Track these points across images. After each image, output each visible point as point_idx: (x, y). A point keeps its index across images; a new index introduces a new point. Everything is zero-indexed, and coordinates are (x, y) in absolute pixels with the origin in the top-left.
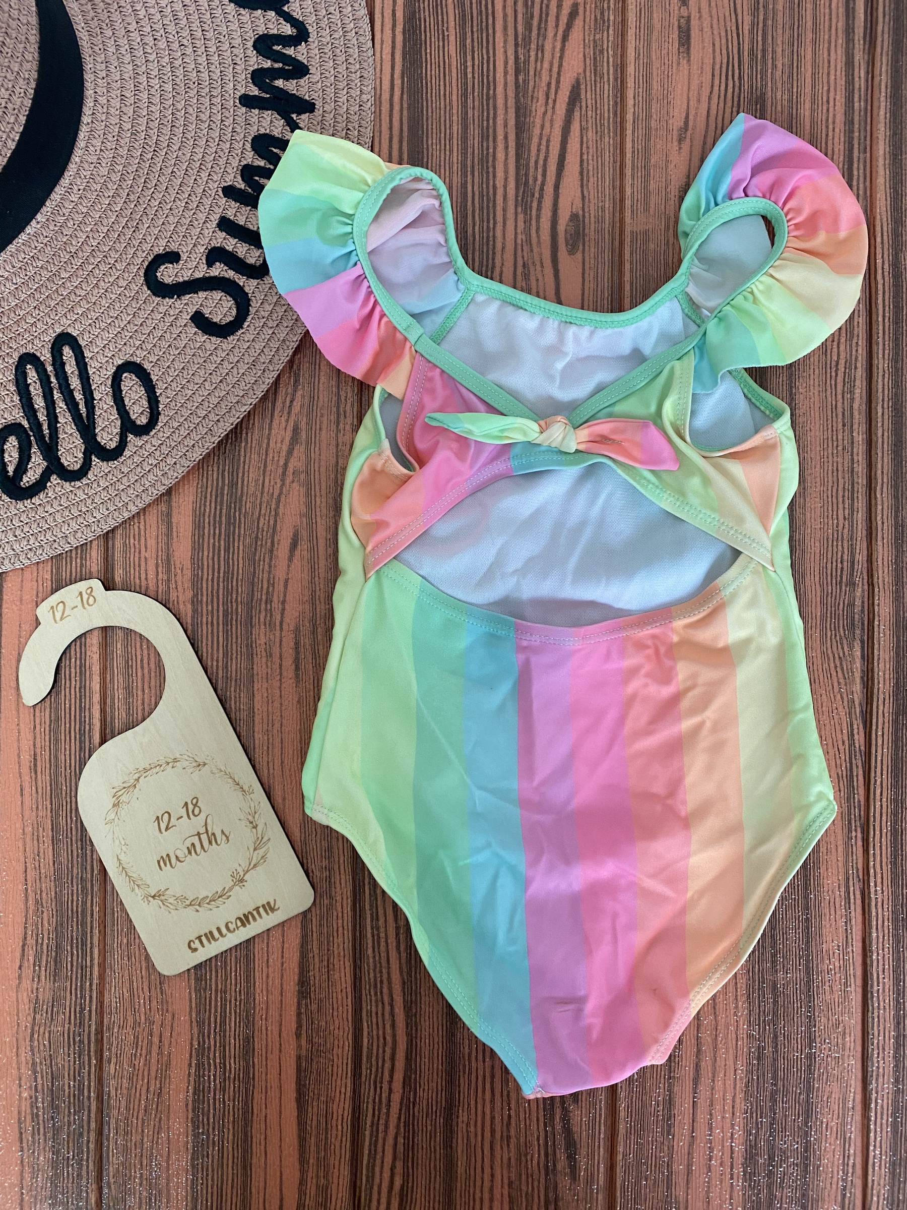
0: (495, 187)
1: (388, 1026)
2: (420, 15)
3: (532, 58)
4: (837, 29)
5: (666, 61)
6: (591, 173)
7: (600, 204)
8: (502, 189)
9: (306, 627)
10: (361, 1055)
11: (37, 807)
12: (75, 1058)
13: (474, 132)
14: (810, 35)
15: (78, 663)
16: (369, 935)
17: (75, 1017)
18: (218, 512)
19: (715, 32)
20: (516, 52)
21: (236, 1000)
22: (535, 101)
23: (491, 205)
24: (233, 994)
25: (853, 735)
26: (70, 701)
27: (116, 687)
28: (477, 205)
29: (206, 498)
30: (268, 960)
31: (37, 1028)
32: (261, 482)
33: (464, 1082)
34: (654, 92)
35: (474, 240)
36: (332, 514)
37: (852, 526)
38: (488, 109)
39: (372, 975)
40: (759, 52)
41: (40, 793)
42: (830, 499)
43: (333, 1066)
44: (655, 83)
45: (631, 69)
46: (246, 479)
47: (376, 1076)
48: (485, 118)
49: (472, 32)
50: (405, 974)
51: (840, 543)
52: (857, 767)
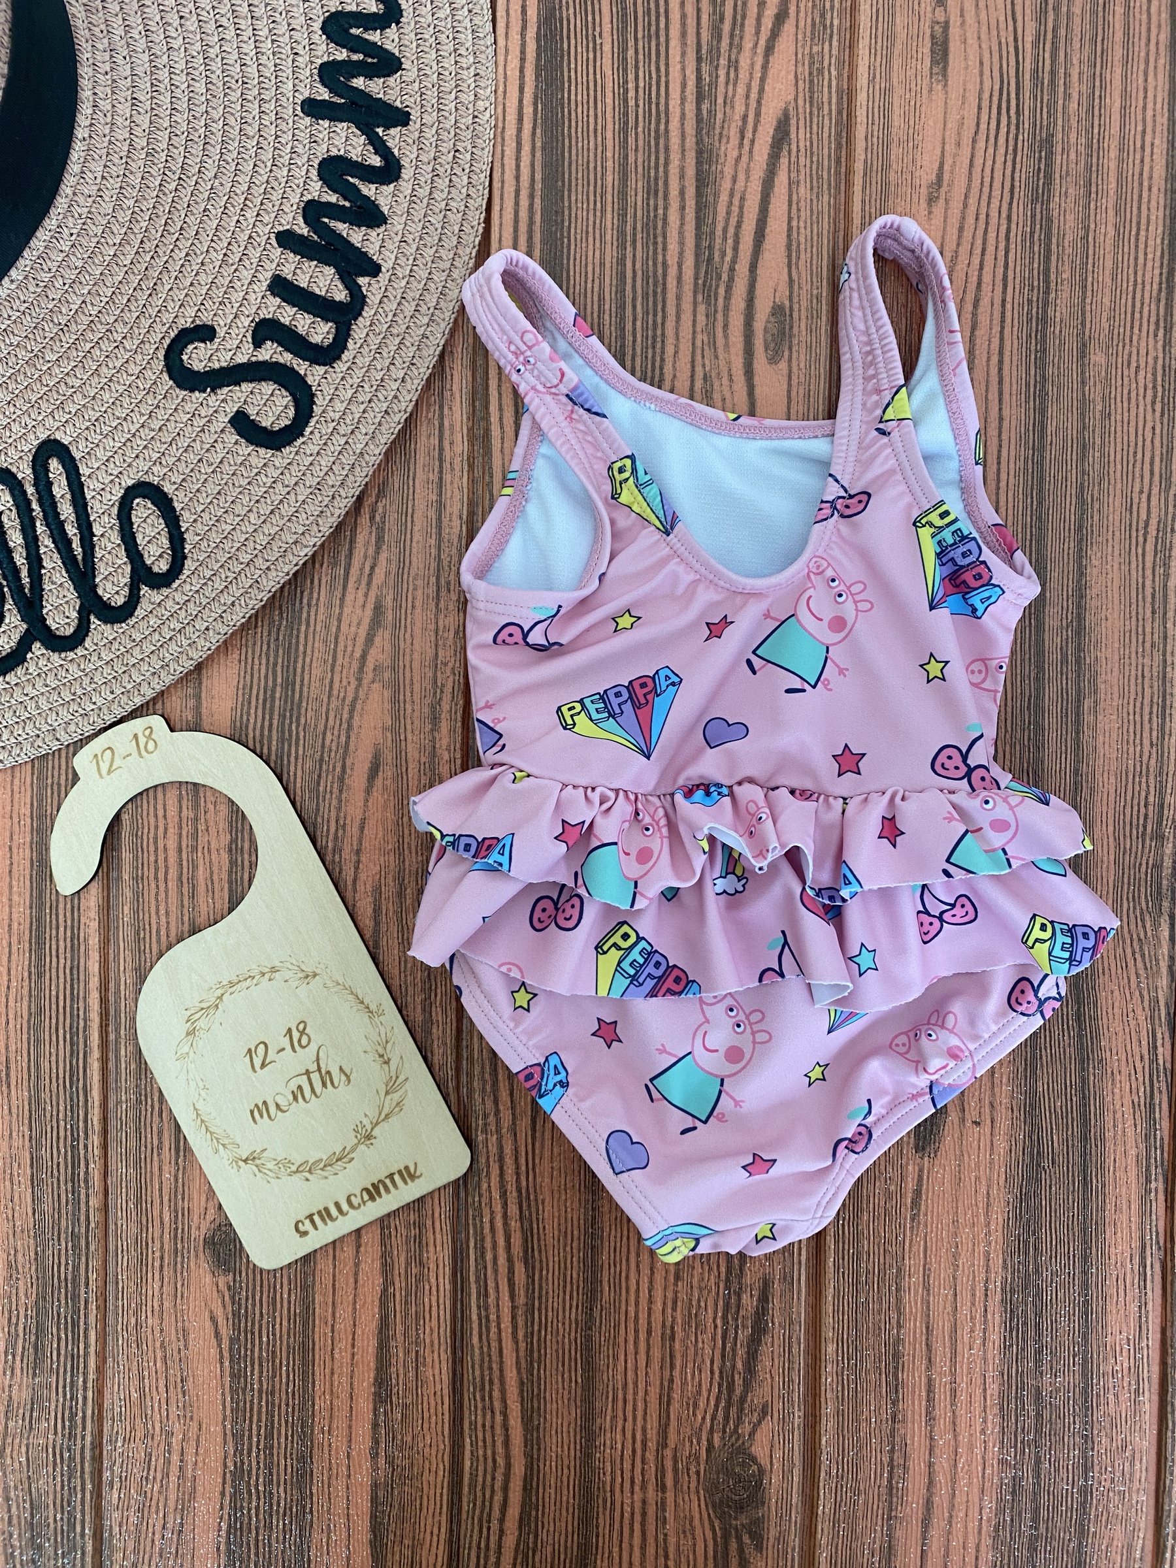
0: (664, 264)
1: (499, 1444)
2: (561, 13)
3: (722, 79)
4: (1157, 43)
5: (913, 86)
6: (802, 247)
7: (815, 292)
8: (676, 267)
9: (390, 889)
10: (460, 1482)
11: (11, 1134)
12: (62, 1481)
13: (637, 184)
14: (1118, 52)
15: (69, 934)
16: (475, 1317)
17: (63, 1427)
18: (267, 723)
19: (983, 46)
20: (699, 70)
21: (287, 1405)
22: (724, 140)
23: (659, 290)
24: (284, 1397)
25: (1155, 1048)
26: (58, 987)
27: (122, 969)
28: (639, 291)
29: (250, 703)
30: (333, 1350)
31: (9, 1440)
32: (328, 681)
33: (603, 1521)
34: (894, 131)
35: (634, 341)
36: (428, 727)
37: (1162, 756)
38: (657, 152)
39: (477, 1373)
40: (1046, 76)
41: (15, 1116)
42: (1131, 717)
43: (421, 1497)
44: (896, 118)
45: (862, 97)
46: (306, 677)
47: (482, 1512)
48: (652, 164)
49: (636, 39)
50: (523, 1371)
51: (1144, 780)
52: (1161, 1092)
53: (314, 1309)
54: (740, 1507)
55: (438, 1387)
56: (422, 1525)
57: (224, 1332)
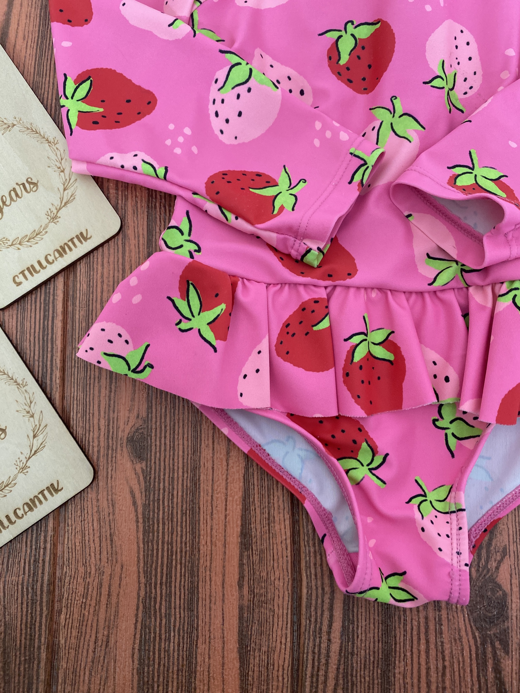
53: (200, 484)
54: (491, 621)
55: (284, 537)
56: (274, 636)
57: (139, 503)
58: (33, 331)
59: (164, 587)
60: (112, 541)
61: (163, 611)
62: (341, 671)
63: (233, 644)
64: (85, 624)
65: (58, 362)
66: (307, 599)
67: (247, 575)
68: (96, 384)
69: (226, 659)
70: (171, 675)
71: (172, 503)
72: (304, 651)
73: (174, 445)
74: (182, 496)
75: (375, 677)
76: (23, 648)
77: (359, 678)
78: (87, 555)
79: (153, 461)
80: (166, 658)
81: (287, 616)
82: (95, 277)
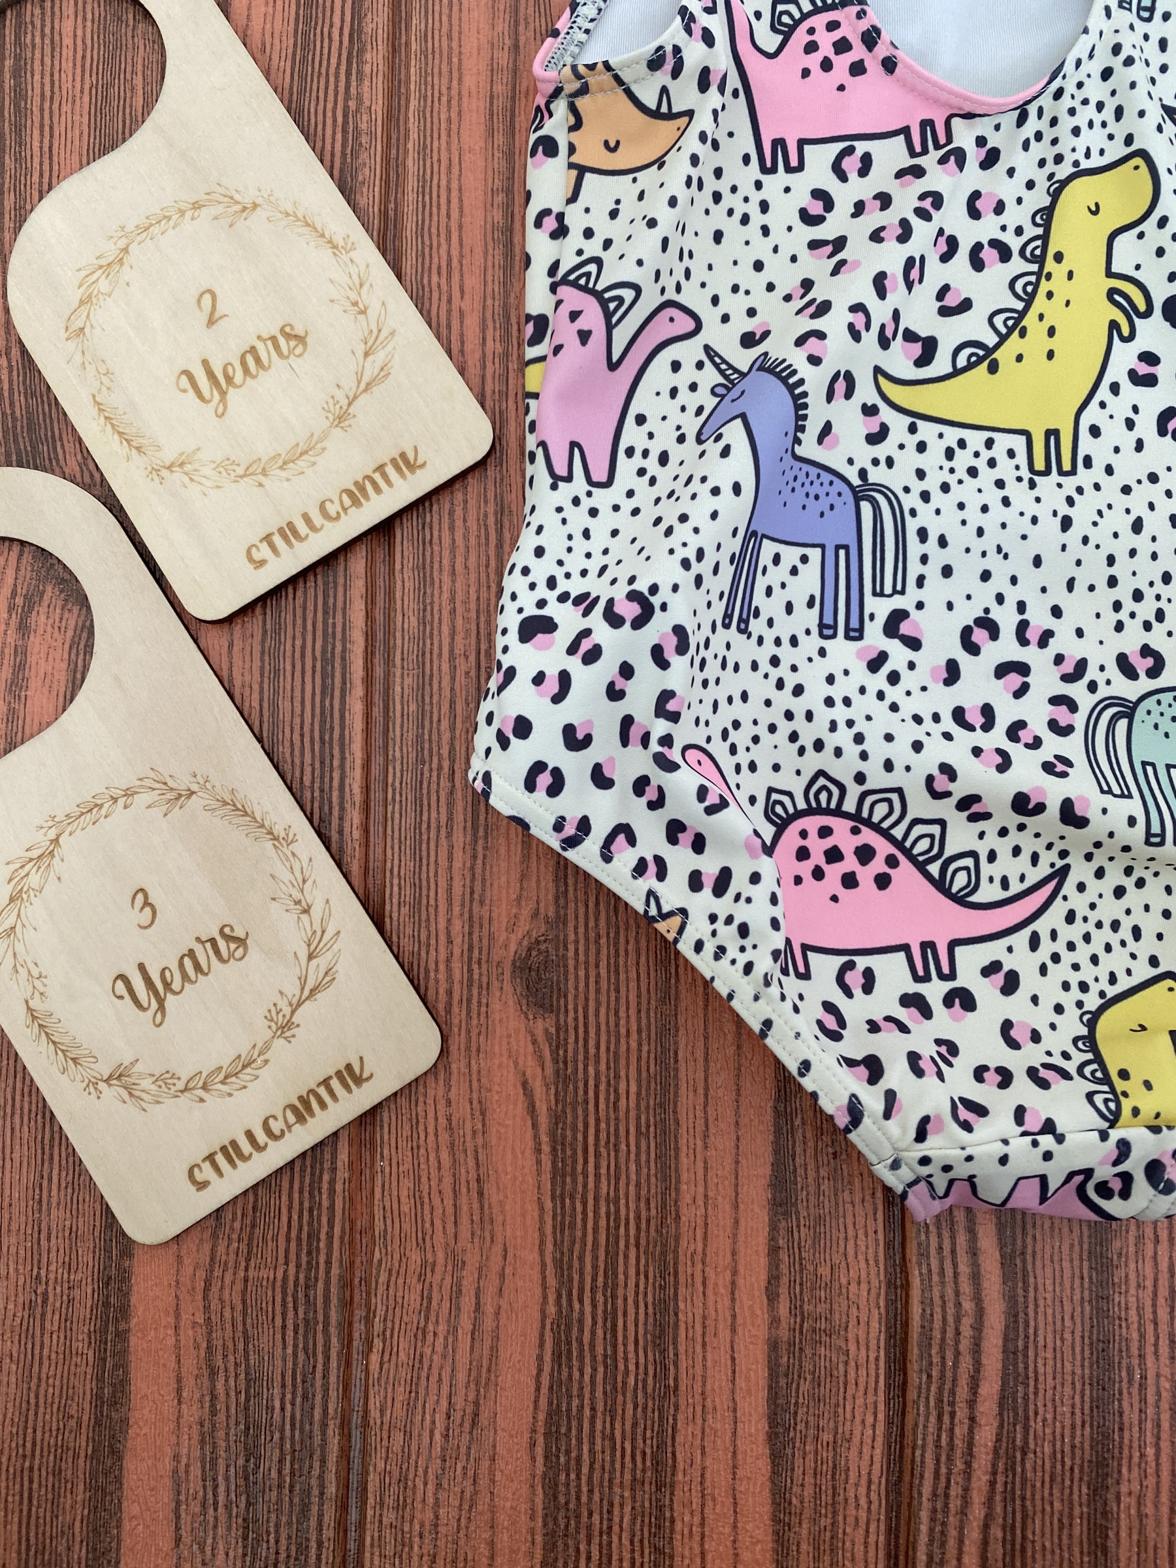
58: (297, 720)
59: (600, 1298)
60: (481, 1194)
61: (600, 1350)
62: (999, 1487)
63: (754, 1425)
64: (424, 1374)
65: (357, 789)
66: (923, 1327)
67: (786, 1271)
68: (443, 842)
69: (740, 1457)
70: (617, 1490)
71: (616, 1109)
72: (915, 1441)
73: (618, 980)
74: (639, 1094)
75: (1076, 1504)
76: (288, 1427)
77: (1038, 1503)
78: (427, 1225)
79: (571, 1014)
80: (608, 1452)
81: (877, 1365)
82: (436, 599)
